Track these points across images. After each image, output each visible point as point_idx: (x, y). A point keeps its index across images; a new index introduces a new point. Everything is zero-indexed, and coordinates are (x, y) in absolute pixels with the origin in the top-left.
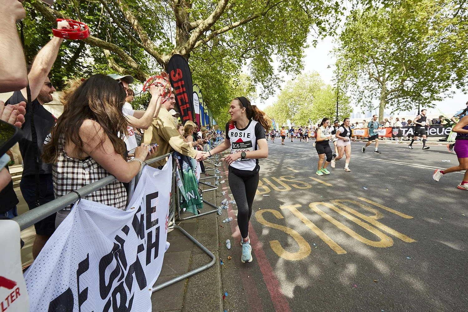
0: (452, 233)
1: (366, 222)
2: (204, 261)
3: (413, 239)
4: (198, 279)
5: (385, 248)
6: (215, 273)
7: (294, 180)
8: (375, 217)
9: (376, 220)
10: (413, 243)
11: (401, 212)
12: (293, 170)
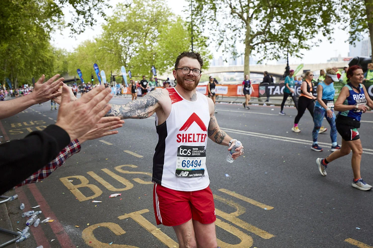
0: (306, 220)
1: (226, 221)
3: (271, 233)
7: (136, 171)
8: (236, 214)
9: (237, 217)
10: (271, 238)
11: (263, 203)
12: (134, 155)
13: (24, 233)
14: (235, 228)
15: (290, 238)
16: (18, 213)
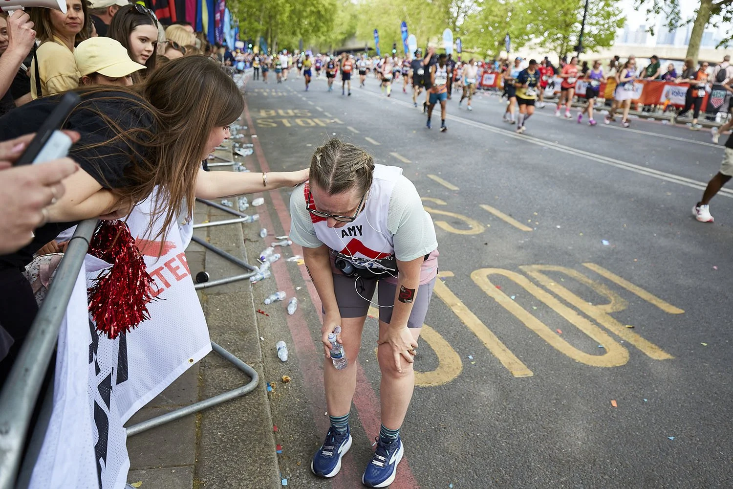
1: (586, 316)
2: (232, 382)
3: (668, 352)
4: (222, 415)
5: (609, 369)
6: (260, 404)
7: (444, 210)
8: (608, 308)
9: (609, 314)
10: (667, 360)
11: (664, 299)
12: (444, 184)
13: (262, 271)
14: (600, 329)
15: (704, 366)
16: (257, 241)
